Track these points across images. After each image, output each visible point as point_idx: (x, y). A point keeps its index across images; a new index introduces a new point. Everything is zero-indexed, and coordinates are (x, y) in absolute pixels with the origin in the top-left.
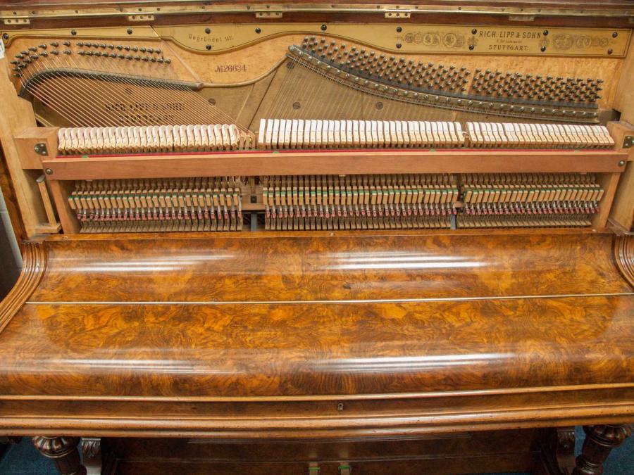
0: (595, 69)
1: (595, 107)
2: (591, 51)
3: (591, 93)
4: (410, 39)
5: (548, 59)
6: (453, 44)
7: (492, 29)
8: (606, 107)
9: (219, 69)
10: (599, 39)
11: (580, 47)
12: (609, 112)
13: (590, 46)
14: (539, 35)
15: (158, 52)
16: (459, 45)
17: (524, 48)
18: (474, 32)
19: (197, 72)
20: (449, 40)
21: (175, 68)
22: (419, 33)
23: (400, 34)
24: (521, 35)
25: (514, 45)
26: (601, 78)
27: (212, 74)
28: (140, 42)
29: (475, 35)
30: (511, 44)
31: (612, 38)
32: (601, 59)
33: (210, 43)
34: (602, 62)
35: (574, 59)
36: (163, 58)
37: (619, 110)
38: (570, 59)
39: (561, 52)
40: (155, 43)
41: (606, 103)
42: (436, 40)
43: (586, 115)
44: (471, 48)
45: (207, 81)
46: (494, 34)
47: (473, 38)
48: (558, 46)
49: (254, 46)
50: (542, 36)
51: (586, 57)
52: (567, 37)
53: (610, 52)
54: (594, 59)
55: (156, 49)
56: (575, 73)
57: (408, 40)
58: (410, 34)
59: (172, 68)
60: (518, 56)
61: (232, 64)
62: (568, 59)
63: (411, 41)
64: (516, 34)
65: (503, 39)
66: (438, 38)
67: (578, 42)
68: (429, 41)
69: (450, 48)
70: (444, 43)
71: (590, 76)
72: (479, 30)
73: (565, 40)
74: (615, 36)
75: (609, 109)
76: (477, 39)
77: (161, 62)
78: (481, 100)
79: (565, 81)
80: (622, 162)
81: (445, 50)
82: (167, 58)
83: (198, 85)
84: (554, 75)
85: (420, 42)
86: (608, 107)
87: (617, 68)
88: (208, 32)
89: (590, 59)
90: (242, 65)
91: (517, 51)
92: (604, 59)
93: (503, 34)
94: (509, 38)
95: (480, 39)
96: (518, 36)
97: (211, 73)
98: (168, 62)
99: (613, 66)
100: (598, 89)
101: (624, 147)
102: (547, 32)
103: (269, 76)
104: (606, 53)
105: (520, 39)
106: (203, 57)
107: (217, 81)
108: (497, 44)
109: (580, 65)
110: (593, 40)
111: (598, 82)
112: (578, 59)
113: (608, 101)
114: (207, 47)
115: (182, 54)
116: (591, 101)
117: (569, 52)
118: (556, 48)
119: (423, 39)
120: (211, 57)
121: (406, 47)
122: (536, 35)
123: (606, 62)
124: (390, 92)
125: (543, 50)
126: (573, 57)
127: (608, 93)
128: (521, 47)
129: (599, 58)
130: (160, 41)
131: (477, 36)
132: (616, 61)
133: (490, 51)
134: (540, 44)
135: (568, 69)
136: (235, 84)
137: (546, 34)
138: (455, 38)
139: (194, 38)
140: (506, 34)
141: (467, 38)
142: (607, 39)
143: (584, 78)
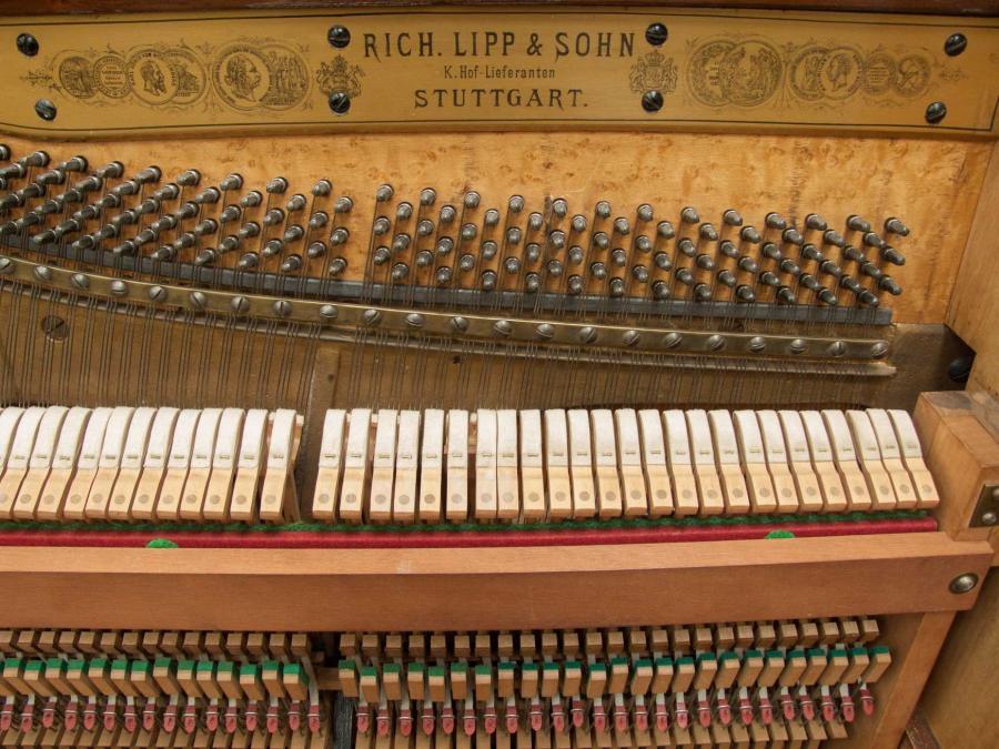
0: (877, 182)
1: (879, 320)
2: (857, 110)
3: (863, 271)
4: (80, 79)
5: (685, 140)
6: (259, 92)
7: (415, 26)
8: (919, 317)
10: (889, 62)
11: (813, 92)
12: (932, 336)
13: (853, 89)
14: (627, 43)
16: (283, 93)
17: (566, 99)
18: (340, 40)
20: (237, 76)
22: (112, 56)
23: (34, 64)
24: (549, 44)
25: (525, 86)
26: (901, 213)
29: (344, 52)
30: (507, 84)
31: (943, 57)
32: (901, 144)
34: (905, 152)
35: (790, 143)
37: (967, 338)
38: (772, 142)
39: (730, 114)
41: (919, 303)
42: (185, 82)
43: (841, 351)
44: (340, 106)
46: (426, 45)
47: (340, 65)
48: (717, 90)
50: (642, 46)
51: (842, 133)
52: (753, 49)
53: (934, 117)
54: (870, 143)
56: (796, 194)
57: (73, 87)
58: (76, 60)
60: (547, 130)
62: (763, 141)
63: (88, 90)
64: (523, 41)
65: (468, 61)
66: (193, 70)
67: (800, 74)
68: (159, 86)
69: (247, 111)
70: (222, 92)
71: (859, 209)
72: (358, 29)
73: (746, 64)
74: (954, 48)
75: (931, 325)
76: (357, 69)
78: (416, 305)
79: (756, 228)
80: (966, 580)
81: (230, 116)
84: (709, 207)
85: (124, 93)
86: (927, 320)
87: (962, 178)
89: (854, 142)
91: (534, 112)
92: (913, 144)
93: (466, 45)
94: (496, 59)
95: (368, 65)
96: (534, 48)
99: (948, 169)
100: (887, 258)
101: (977, 522)
102: (664, 30)
104: (919, 118)
105: (547, 59)
108: (448, 84)
109: (814, 163)
110: (864, 67)
111: (890, 230)
112: (806, 142)
113: (927, 297)
116: (861, 299)
117: (762, 113)
118: (708, 97)
119: (130, 76)
121: (75, 113)
122: (616, 43)
123: (919, 154)
124: (57, 286)
125: (653, 104)
126: (783, 133)
127: (930, 268)
128: (555, 94)
129: (893, 137)
131: (353, 53)
132: (961, 151)
133: (422, 114)
134: (637, 82)
135: (769, 183)
137: (657, 37)
138: (262, 69)
140: (481, 40)
141: (312, 66)
142: (922, 61)
143: (833, 216)
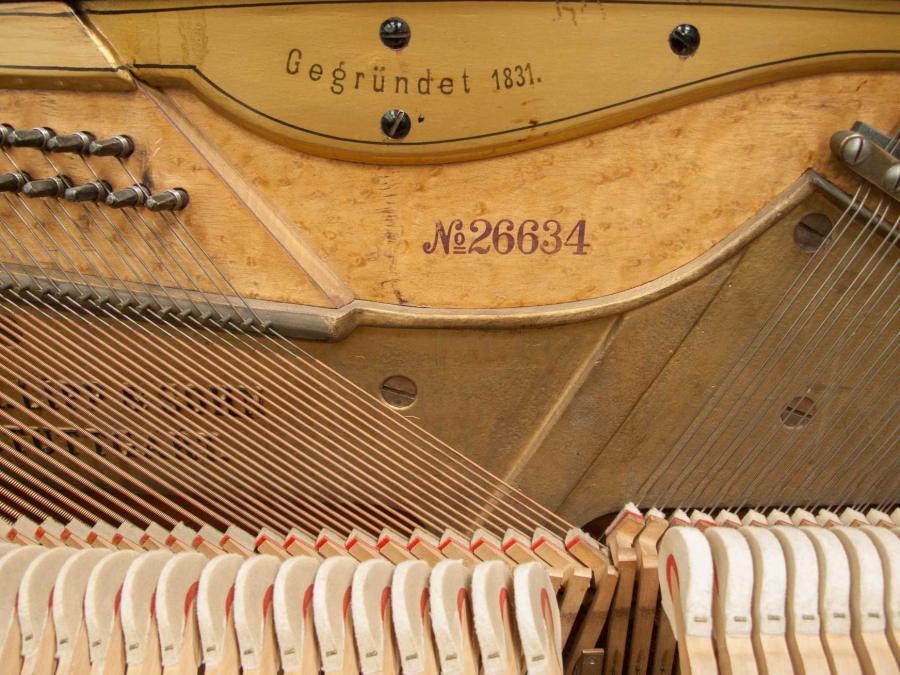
9: (445, 239)
15: (123, 152)
19: (328, 253)
21: (212, 232)
27: (408, 260)
28: (25, 97)
33: (406, 104)
36: (147, 182)
40: (104, 101)
45: (377, 296)
49: (646, 127)
55: (109, 132)
59: (199, 236)
61: (518, 215)
77: (134, 202)
82: (169, 182)
83: (331, 318)
88: (396, 38)
90: (569, 223)
97: (403, 260)
98: (178, 205)
103: (703, 283)
106: (362, 175)
107: (433, 296)
114: (387, 125)
115: (247, 159)
120: (405, 178)
130: (126, 90)
136: (522, 314)
139: (315, 73)
